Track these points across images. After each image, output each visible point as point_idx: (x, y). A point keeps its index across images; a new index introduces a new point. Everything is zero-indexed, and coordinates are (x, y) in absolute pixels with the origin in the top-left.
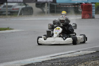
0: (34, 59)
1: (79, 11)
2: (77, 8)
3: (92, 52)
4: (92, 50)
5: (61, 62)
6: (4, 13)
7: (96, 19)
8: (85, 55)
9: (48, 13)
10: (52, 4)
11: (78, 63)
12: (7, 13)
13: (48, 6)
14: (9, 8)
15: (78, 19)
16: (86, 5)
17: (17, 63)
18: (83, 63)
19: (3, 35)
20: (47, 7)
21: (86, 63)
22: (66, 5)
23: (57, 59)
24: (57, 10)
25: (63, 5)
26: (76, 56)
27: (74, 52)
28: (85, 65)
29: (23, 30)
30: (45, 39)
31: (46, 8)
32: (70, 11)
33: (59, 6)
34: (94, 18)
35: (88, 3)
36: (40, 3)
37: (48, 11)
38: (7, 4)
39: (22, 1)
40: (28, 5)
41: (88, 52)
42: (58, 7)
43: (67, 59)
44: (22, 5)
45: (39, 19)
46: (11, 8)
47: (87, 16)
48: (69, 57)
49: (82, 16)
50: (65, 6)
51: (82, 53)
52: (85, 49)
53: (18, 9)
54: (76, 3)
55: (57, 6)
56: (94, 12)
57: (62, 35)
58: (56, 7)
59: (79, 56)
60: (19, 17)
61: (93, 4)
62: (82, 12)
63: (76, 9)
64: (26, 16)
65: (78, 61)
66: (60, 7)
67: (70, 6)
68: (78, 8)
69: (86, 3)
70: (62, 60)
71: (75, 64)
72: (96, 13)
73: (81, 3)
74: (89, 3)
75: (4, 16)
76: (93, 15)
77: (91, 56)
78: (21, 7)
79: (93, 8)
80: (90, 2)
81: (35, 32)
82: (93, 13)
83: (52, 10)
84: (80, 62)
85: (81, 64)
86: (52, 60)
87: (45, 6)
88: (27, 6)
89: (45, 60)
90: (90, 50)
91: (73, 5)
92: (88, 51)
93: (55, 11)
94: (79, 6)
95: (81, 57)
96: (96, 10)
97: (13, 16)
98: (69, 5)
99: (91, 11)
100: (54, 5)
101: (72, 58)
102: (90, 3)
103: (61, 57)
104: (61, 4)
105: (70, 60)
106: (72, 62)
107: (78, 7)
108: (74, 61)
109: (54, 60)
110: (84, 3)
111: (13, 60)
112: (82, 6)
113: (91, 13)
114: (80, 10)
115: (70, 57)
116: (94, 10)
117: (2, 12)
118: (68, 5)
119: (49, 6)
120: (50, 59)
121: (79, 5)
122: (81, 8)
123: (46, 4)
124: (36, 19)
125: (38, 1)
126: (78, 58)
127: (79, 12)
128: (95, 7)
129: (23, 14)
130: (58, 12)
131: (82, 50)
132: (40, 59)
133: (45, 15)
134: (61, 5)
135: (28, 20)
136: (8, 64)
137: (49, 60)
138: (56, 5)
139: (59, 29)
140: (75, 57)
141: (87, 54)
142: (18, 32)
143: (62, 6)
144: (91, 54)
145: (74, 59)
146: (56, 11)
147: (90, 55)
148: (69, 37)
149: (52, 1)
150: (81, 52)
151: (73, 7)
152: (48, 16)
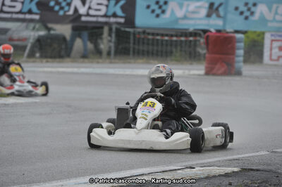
1: (199, 52)
2: (192, 43)
3: (229, 170)
4: (229, 166)
7: (245, 76)
8: (208, 178)
9: (109, 54)
10: (123, 29)
13: (110, 35)
15: (194, 75)
16: (218, 37)
20: (109, 38)
22: (162, 35)
24: (136, 47)
25: (153, 34)
27: (179, 169)
30: (110, 133)
31: (105, 41)
32: (171, 52)
33: (142, 36)
34: (239, 73)
35: (225, 30)
36: (89, 25)
37: (110, 47)
39: (37, 17)
40: (54, 30)
41: (218, 171)
42: (139, 39)
44: (38, 30)
45: (83, 70)
46: (6, 37)
47: (219, 67)
49: (206, 68)
50: (159, 37)
51: (199, 172)
52: (209, 163)
53: (25, 39)
54: (191, 29)
55: (137, 36)
56: (241, 59)
57: (160, 123)
58: (134, 40)
60: (27, 62)
61: (239, 36)
62: (207, 55)
63: (190, 47)
64: (47, 62)
66: (143, 39)
67: (175, 38)
68: (195, 44)
69: (218, 31)
72: (245, 61)
73: (205, 31)
74: (227, 33)
76: (237, 65)
77: (226, 181)
79: (238, 45)
80: (229, 29)
81: (69, 106)
82: (237, 59)
83: (120, 47)
87: (102, 34)
88: (52, 32)
90: (223, 166)
91: (181, 36)
92: (219, 167)
93: (131, 49)
94: (198, 38)
96: (246, 53)
98: (172, 36)
99: (233, 54)
100: (129, 32)
102: (231, 32)
104: (148, 31)
107: (195, 41)
110: (213, 30)
112: (207, 38)
113: (233, 59)
116: (241, 52)
118: (167, 35)
119: (113, 35)
121: (200, 35)
122: (204, 46)
123: (106, 29)
124: (75, 70)
125: (84, 19)
127: (200, 55)
128: (245, 45)
129: (38, 55)
130: (138, 53)
131: (201, 164)
132: (80, 185)
133: (100, 61)
134: (149, 34)
135: (51, 72)
138: (134, 34)
139: (153, 106)
141: (214, 176)
142: (22, 103)
143: (150, 37)
144: (227, 175)
146: (134, 49)
147: (222, 178)
148: (182, 130)
149: (122, 20)
150: (197, 169)
151: (181, 41)
152: (111, 63)
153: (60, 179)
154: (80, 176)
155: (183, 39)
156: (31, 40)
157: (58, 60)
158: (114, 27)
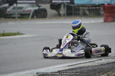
0: (48, 68)
5: (81, 71)
6: (13, 16)
8: (108, 64)
9: (64, 15)
10: (70, 5)
11: (100, 73)
12: (17, 16)
13: (64, 7)
14: (19, 10)
15: (99, 22)
16: (108, 7)
17: (29, 73)
18: (106, 73)
19: (12, 42)
20: (64, 9)
21: (109, 73)
23: (75, 69)
24: (75, 12)
26: (98, 65)
27: (96, 61)
28: (108, 75)
29: (36, 35)
31: (62, 10)
33: (77, 7)
35: (111, 4)
36: (55, 4)
37: (65, 13)
38: (17, 6)
39: (34, 2)
40: (41, 6)
41: (112, 61)
43: (87, 69)
45: (54, 22)
46: (22, 10)
47: (110, 19)
48: (89, 66)
49: (104, 19)
51: (105, 61)
53: (30, 11)
54: (97, 4)
58: (74, 9)
59: (101, 65)
60: (31, 20)
62: (104, 14)
63: (97, 11)
64: (39, 20)
65: (100, 70)
66: (78, 9)
67: (91, 8)
68: (99, 10)
69: (108, 4)
70: (81, 70)
71: (97, 74)
73: (103, 5)
75: (13, 20)
78: (32, 9)
80: (113, 3)
81: (49, 37)
83: (69, 12)
84: (103, 72)
85: (103, 74)
86: (69, 69)
87: (61, 7)
89: (61, 69)
90: (114, 59)
91: (93, 7)
92: (112, 59)
93: (73, 13)
94: (100, 7)
95: (103, 67)
97: (24, 19)
98: (89, 7)
100: (72, 6)
101: (93, 67)
102: (113, 4)
103: (81, 66)
105: (91, 70)
106: (92, 72)
107: (99, 9)
108: (95, 71)
109: (73, 69)
110: (106, 4)
111: (24, 70)
112: (104, 7)
114: (102, 12)
115: (91, 66)
117: (11, 15)
119: (66, 8)
120: (67, 68)
121: (101, 6)
122: (103, 10)
123: (62, 5)
124: (51, 22)
125: (53, 1)
126: (100, 67)
127: (101, 14)
129: (35, 17)
130: (76, 15)
132: (56, 69)
133: (61, 18)
136: (18, 74)
137: (66, 70)
138: (74, 7)
140: (96, 67)
141: (110, 63)
142: (30, 37)
145: (95, 68)
147: (114, 63)
149: (69, 1)
150: (103, 60)
151: (93, 9)
152: (65, 19)
153: (48, 66)
154: (55, 65)
155: (94, 8)
156: (32, 11)
157: (43, 19)
158: (66, 4)
